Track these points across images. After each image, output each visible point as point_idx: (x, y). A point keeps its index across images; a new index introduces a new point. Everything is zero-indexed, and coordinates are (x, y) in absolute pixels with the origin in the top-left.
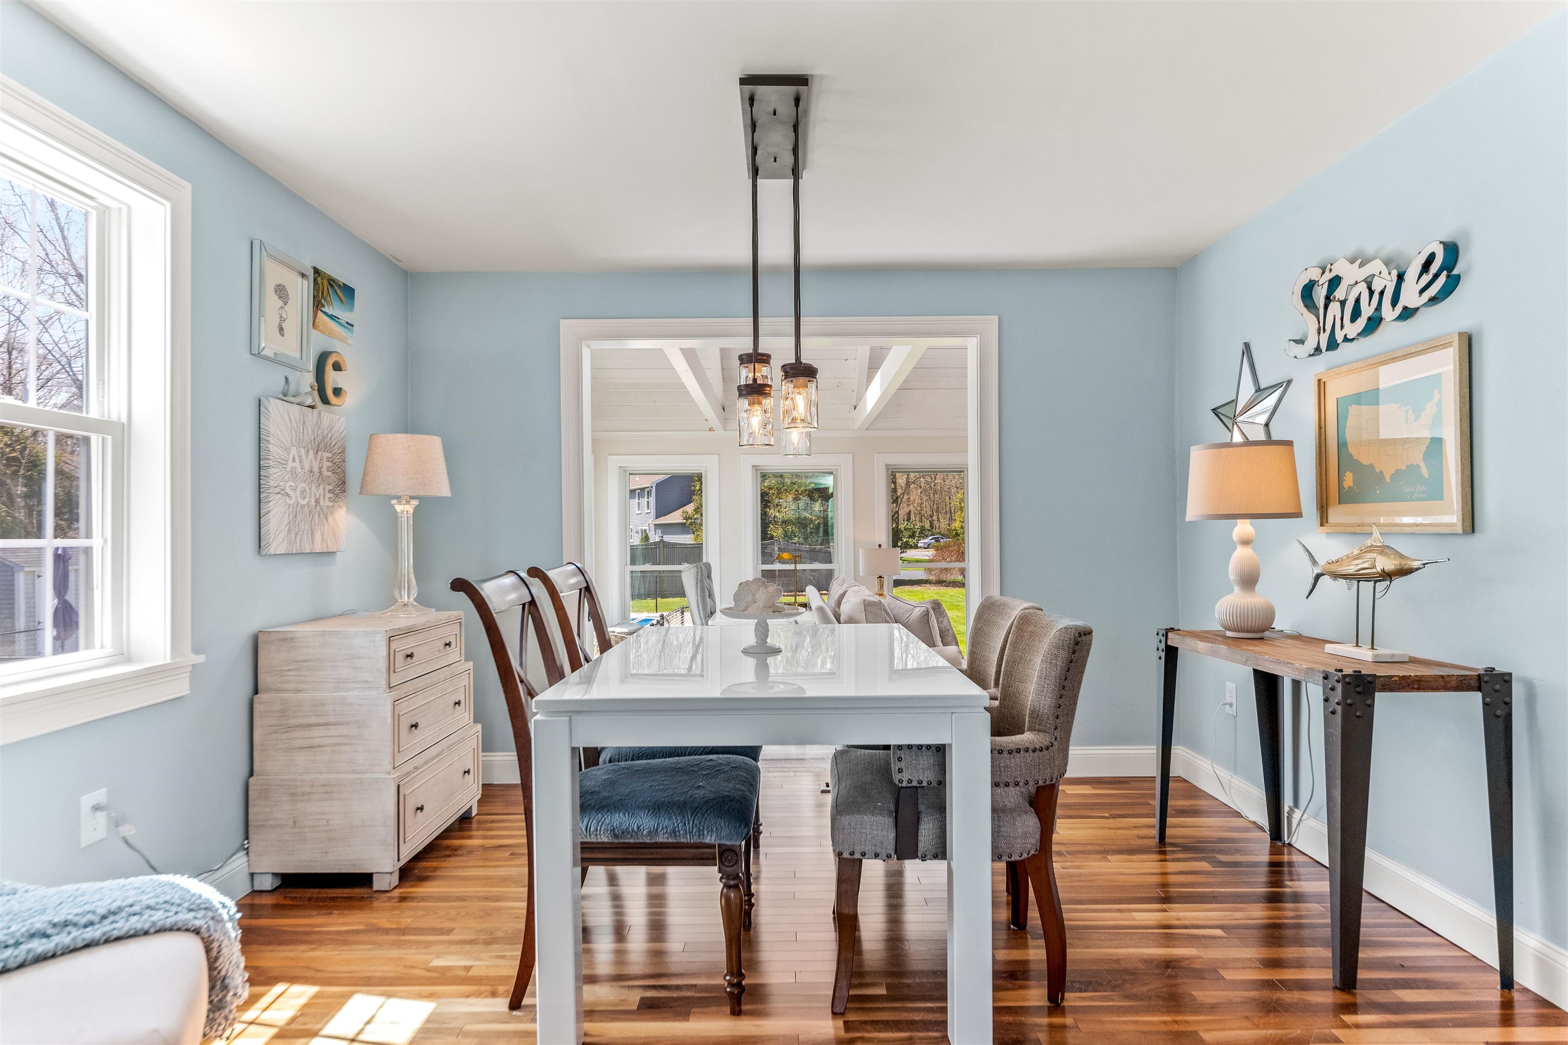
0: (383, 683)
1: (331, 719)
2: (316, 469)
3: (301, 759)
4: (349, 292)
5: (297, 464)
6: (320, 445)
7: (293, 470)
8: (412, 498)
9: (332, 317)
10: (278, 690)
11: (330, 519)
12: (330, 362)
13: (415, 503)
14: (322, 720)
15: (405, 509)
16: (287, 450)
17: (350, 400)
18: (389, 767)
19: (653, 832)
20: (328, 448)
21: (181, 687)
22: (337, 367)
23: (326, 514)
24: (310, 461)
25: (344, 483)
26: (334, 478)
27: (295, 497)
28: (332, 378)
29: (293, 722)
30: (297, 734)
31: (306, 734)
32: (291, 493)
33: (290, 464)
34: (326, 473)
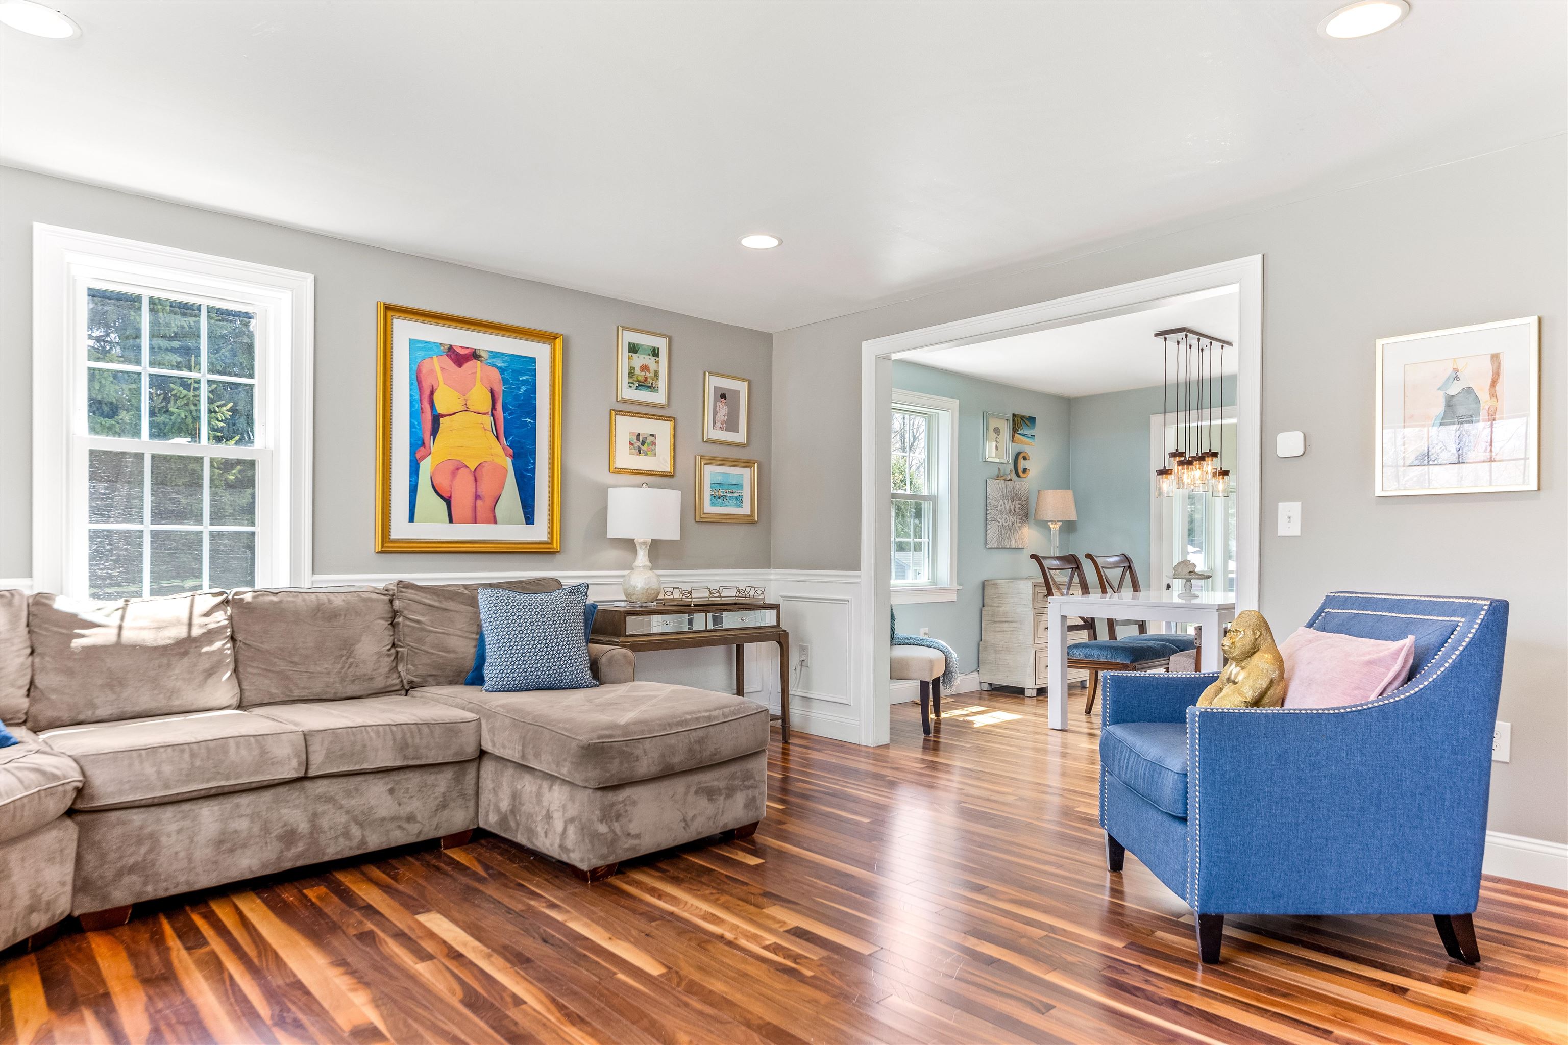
0: (1031, 605)
1: (1010, 620)
2: (1012, 509)
3: (999, 635)
4: (1032, 420)
5: (1003, 507)
6: (1015, 497)
7: (1001, 510)
8: (1058, 521)
9: (1022, 435)
10: (991, 606)
11: (1020, 532)
12: (1022, 455)
13: (1060, 524)
14: (1007, 620)
15: (1055, 527)
16: (998, 501)
17: (1032, 473)
18: (1032, 643)
19: (1099, 656)
20: (1019, 498)
21: (953, 597)
22: (1025, 458)
23: (1017, 530)
24: (1009, 505)
25: (1028, 514)
26: (1022, 512)
27: (1001, 522)
28: (1022, 464)
29: (996, 620)
30: (998, 625)
31: (1001, 625)
32: (999, 520)
33: (1000, 507)
34: (1017, 510)
